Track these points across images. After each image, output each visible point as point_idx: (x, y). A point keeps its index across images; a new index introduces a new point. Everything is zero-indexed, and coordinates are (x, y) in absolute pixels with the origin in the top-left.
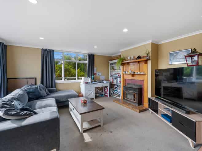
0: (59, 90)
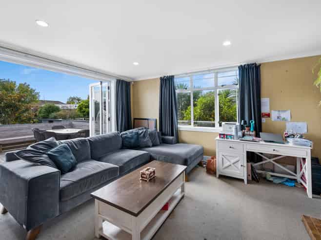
0: (183, 142)
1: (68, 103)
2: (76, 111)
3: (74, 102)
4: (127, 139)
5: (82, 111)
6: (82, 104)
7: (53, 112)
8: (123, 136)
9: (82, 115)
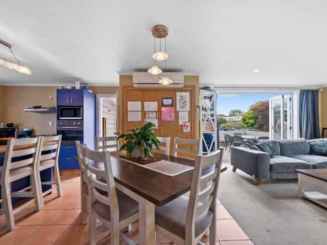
1: (230, 116)
2: (241, 122)
3: (236, 115)
4: (316, 146)
5: (246, 122)
6: (246, 116)
7: (221, 123)
8: (310, 143)
9: (246, 126)
